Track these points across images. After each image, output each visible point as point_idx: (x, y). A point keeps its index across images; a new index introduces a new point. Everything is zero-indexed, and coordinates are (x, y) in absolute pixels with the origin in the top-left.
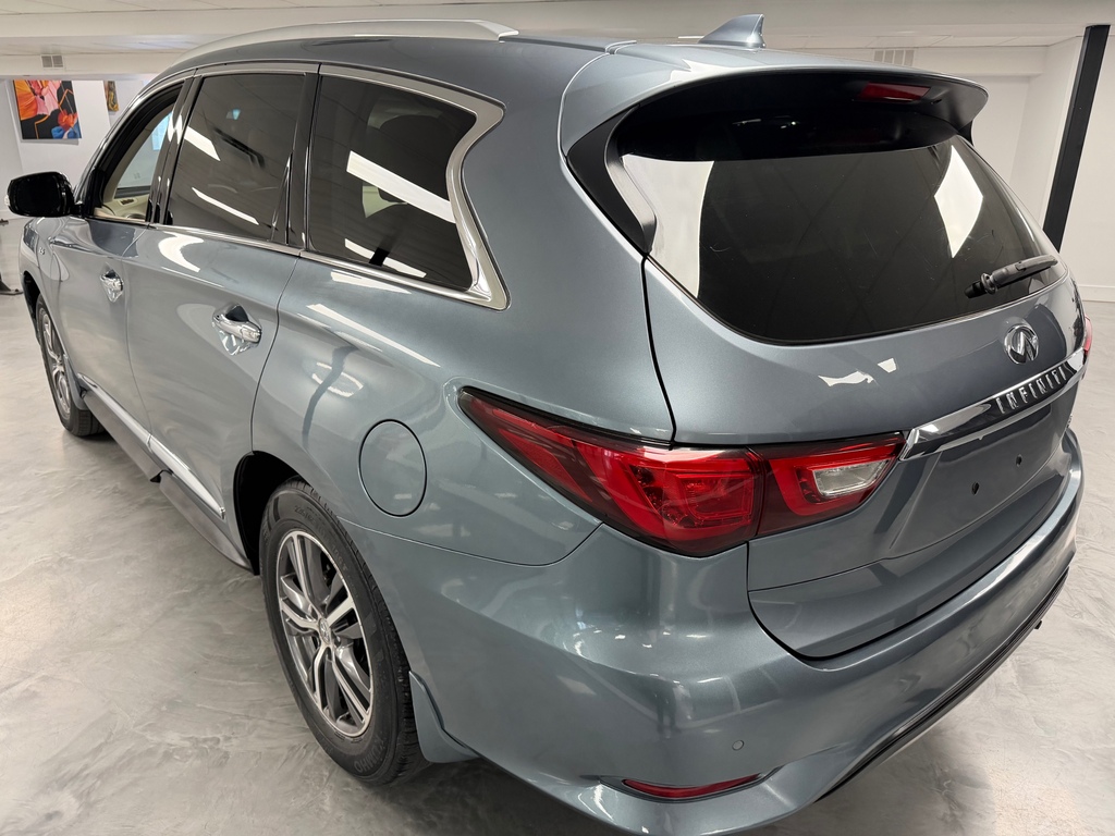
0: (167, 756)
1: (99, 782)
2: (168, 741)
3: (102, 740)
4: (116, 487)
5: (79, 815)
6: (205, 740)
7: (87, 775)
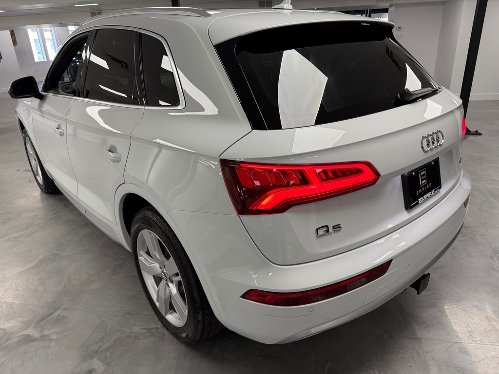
0: (137, 338)
1: (109, 353)
2: (135, 331)
3: (103, 334)
4: (69, 219)
5: (105, 369)
6: (152, 329)
7: (102, 350)
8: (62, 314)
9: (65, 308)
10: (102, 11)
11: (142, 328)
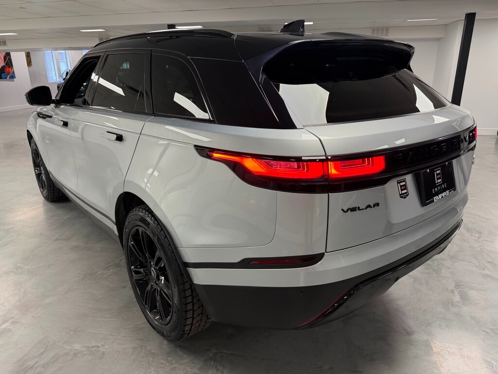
2: (75, 348)
3: (43, 350)
6: (93, 347)
7: (37, 366)
8: (8, 327)
9: (13, 322)
10: (110, 37)
11: (82, 345)
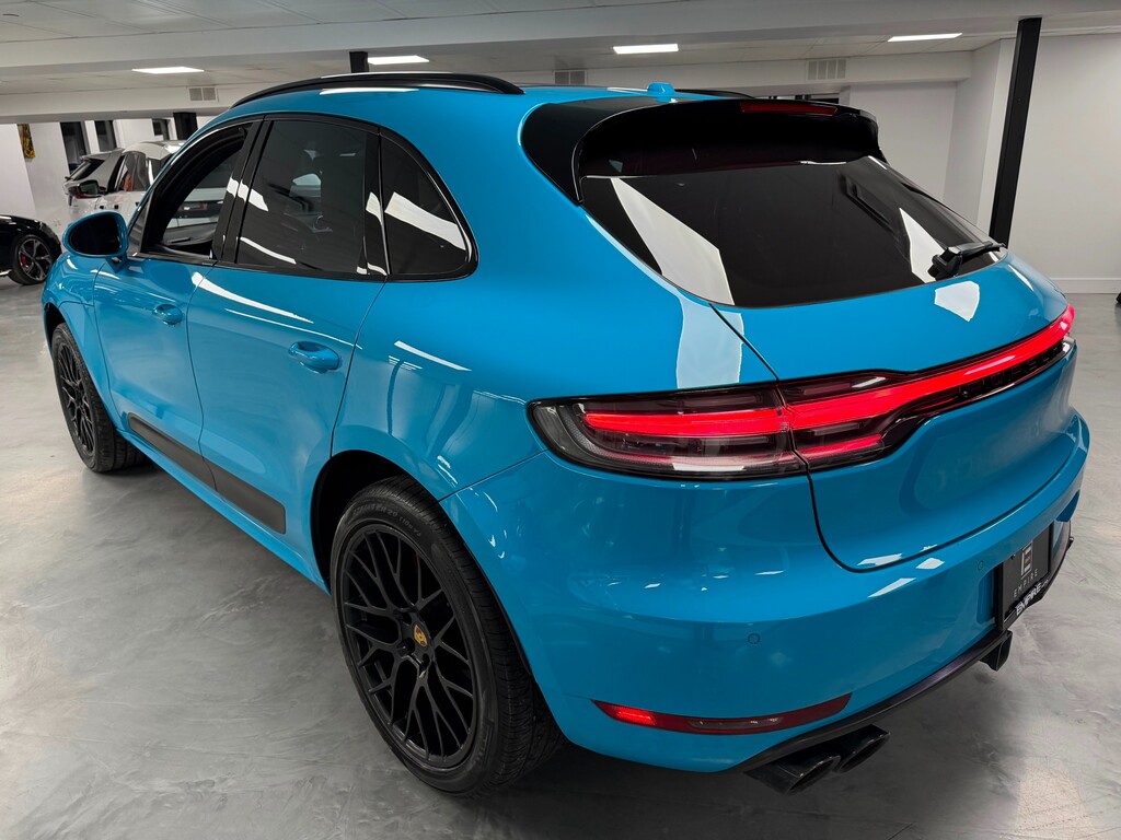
2: (156, 789)
6: (198, 784)
10: (216, 87)
11: (173, 782)
